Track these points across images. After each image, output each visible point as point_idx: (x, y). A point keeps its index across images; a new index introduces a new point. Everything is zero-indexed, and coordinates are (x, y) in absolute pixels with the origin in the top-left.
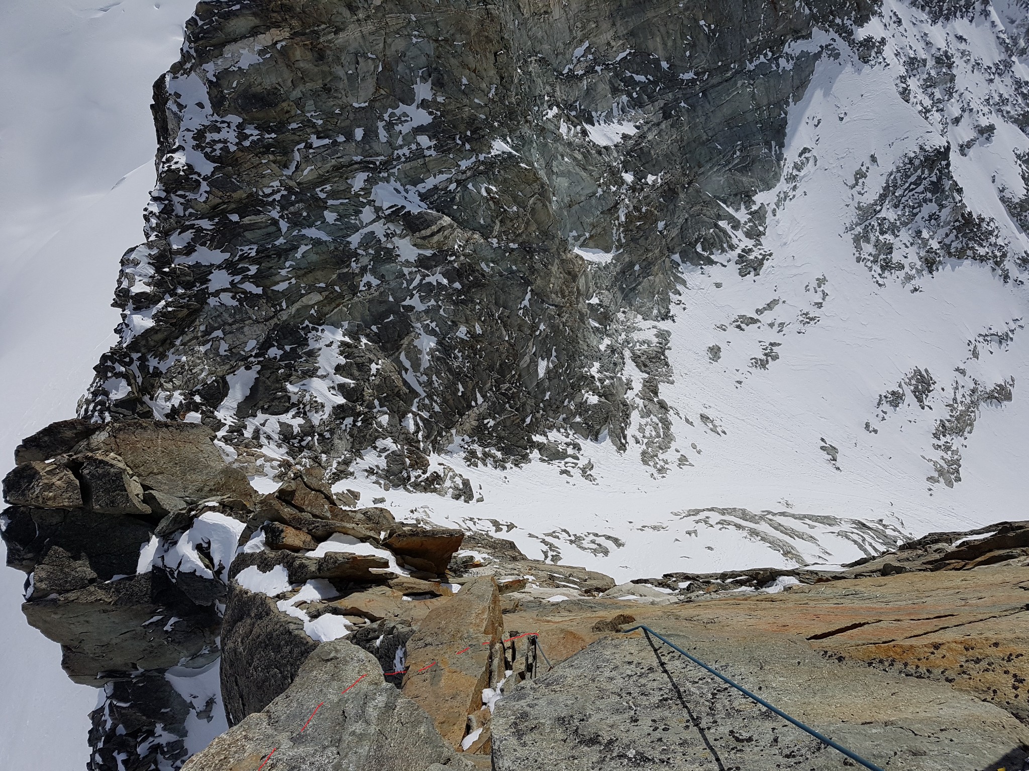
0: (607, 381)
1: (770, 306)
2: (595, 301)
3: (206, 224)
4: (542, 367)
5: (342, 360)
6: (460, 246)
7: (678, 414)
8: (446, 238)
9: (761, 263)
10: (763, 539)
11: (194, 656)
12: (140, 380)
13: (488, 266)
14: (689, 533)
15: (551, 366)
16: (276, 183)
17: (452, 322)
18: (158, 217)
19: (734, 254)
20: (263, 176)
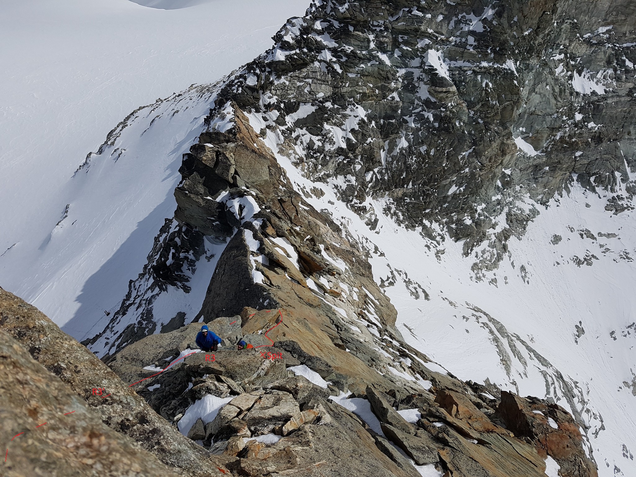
0: (483, 217)
1: (609, 236)
2: (508, 172)
3: (336, 24)
4: (453, 189)
5: (357, 128)
6: (452, 105)
7: (510, 257)
8: (447, 97)
9: (623, 209)
10: (497, 346)
11: (217, 238)
12: (263, 82)
13: (459, 123)
14: (464, 317)
15: (458, 192)
16: (382, 22)
17: (422, 141)
18: (316, 9)
19: (610, 195)
20: (378, 15)
